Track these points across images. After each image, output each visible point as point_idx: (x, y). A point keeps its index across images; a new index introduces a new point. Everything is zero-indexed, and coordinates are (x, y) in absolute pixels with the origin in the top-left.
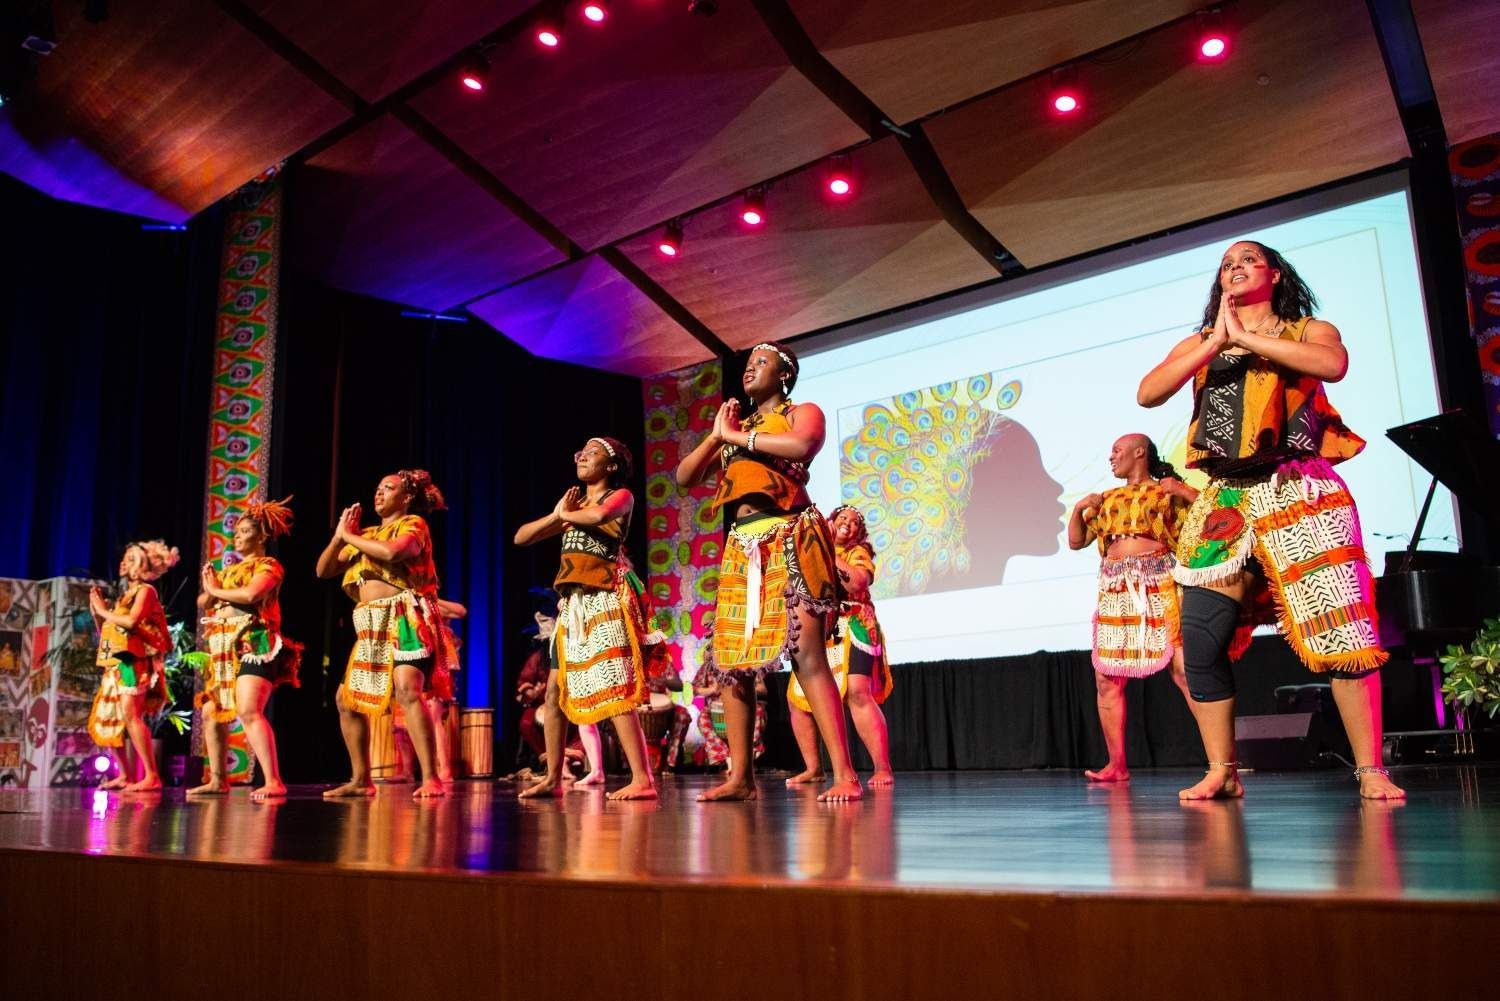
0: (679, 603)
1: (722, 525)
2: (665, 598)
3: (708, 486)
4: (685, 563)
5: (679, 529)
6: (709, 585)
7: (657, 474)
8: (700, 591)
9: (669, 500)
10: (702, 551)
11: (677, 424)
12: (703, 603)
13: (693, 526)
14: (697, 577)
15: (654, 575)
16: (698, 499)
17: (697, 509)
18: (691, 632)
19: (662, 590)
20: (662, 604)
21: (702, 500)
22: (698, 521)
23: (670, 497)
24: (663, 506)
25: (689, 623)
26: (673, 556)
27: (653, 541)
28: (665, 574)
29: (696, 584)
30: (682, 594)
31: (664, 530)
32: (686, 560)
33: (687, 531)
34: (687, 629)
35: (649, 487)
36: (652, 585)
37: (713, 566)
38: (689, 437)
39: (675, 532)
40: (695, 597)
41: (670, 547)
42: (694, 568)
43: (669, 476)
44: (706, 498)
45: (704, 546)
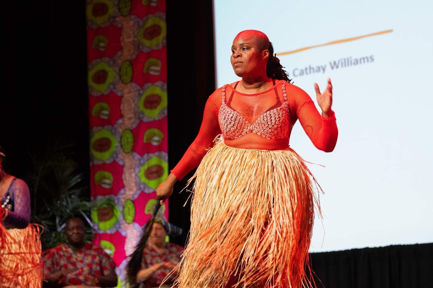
0: (122, 191)
1: (166, 112)
2: (107, 187)
3: (152, 73)
4: (129, 150)
5: (121, 116)
6: (152, 173)
7: (99, 60)
8: (144, 179)
9: (112, 87)
10: (145, 138)
11: (119, 9)
12: (147, 191)
13: (138, 115)
14: (141, 165)
15: (96, 162)
16: (142, 85)
17: (140, 95)
18: (135, 221)
19: (105, 178)
20: (105, 192)
21: (146, 86)
22: (142, 108)
23: (114, 84)
24: (106, 93)
25: (132, 212)
26: (115, 143)
27: (95, 129)
28: (108, 162)
29: (139, 171)
30: (125, 182)
31: (106, 118)
32: (129, 147)
33: (130, 119)
34: (130, 218)
35: (91, 74)
36: (94, 174)
37: (157, 154)
38: (132, 23)
39: (118, 119)
40: (138, 184)
41: (114, 134)
42: (137, 156)
43: (112, 62)
44: (149, 84)
45: (148, 133)
